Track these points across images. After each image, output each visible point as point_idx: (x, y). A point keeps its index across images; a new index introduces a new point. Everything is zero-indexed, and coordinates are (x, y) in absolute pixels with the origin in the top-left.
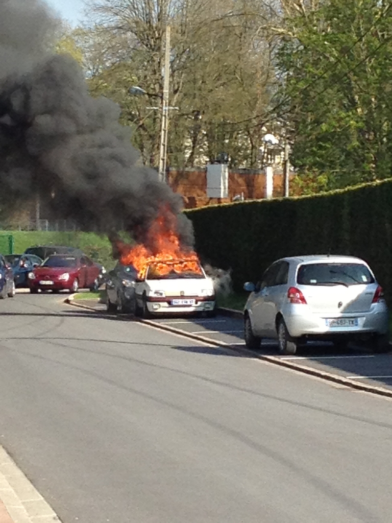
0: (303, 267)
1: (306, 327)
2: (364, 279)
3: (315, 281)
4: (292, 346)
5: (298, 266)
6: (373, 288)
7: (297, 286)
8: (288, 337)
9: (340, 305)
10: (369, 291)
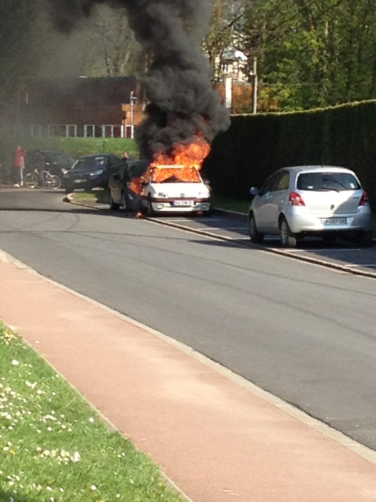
1: (305, 225)
3: (311, 187)
4: (293, 240)
5: (298, 175)
6: (359, 194)
7: (297, 191)
8: (290, 233)
9: (332, 207)
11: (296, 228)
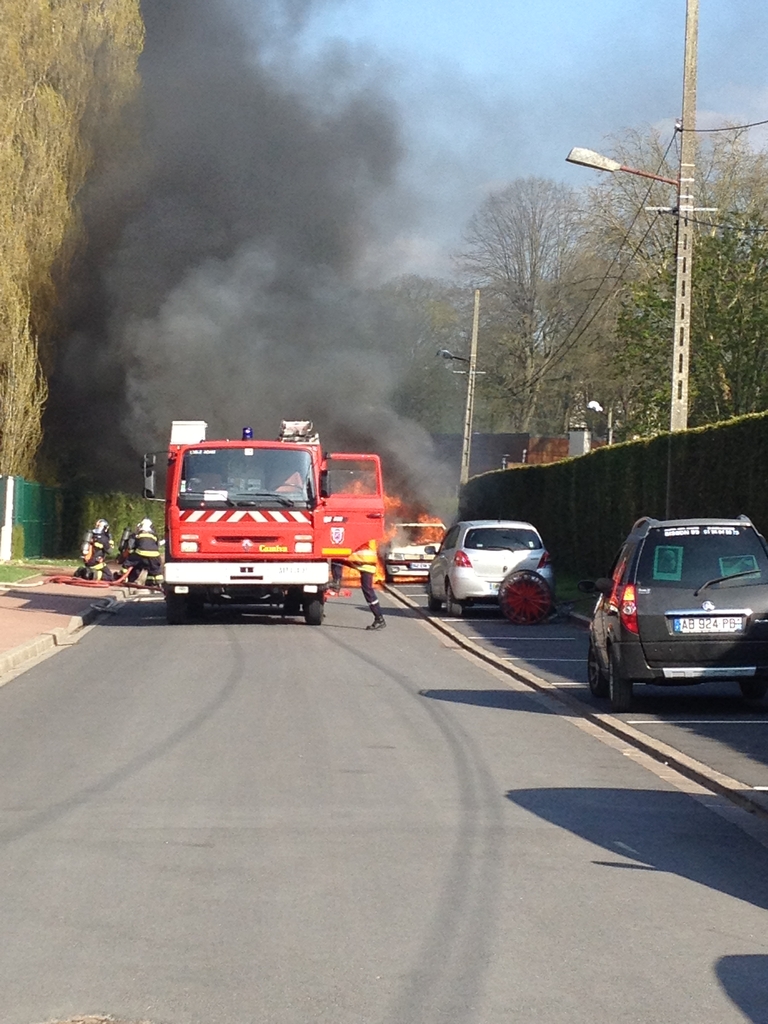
0: (471, 531)
1: (471, 590)
2: (531, 544)
3: (481, 545)
4: (458, 608)
5: (467, 531)
6: (539, 554)
7: (463, 549)
8: (454, 600)
9: (505, 569)
10: (535, 556)
11: (460, 594)
